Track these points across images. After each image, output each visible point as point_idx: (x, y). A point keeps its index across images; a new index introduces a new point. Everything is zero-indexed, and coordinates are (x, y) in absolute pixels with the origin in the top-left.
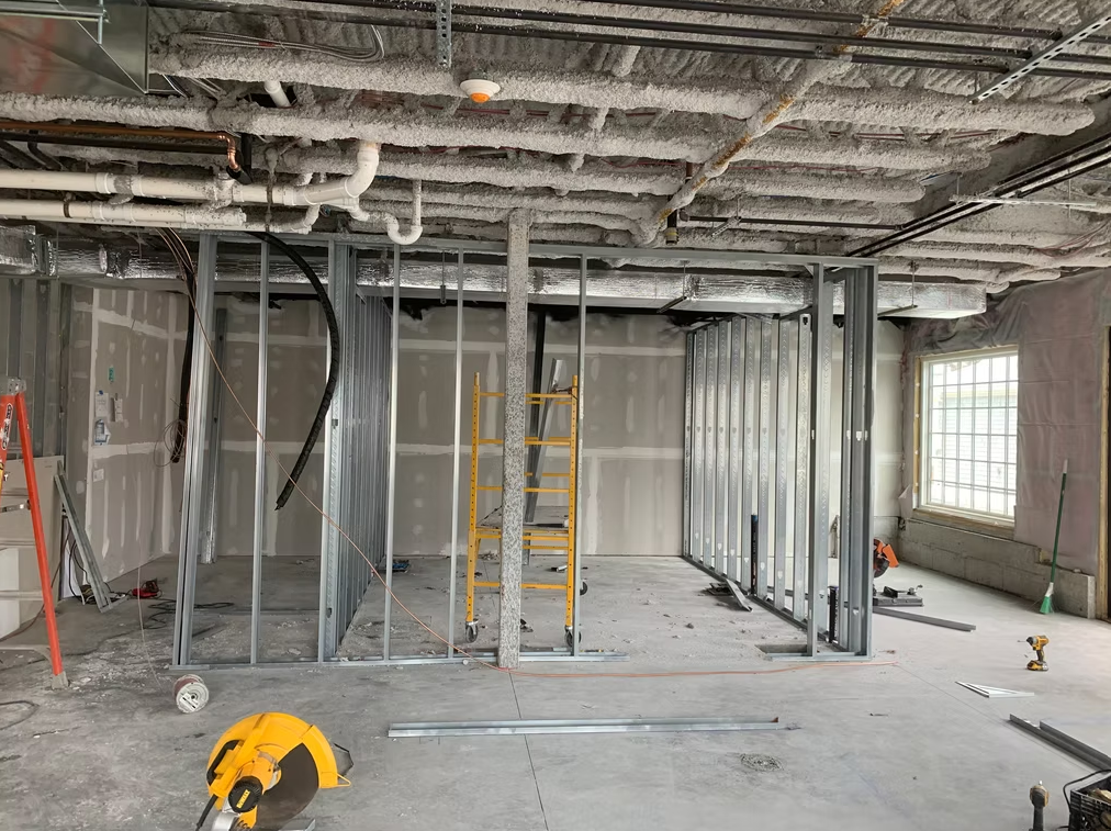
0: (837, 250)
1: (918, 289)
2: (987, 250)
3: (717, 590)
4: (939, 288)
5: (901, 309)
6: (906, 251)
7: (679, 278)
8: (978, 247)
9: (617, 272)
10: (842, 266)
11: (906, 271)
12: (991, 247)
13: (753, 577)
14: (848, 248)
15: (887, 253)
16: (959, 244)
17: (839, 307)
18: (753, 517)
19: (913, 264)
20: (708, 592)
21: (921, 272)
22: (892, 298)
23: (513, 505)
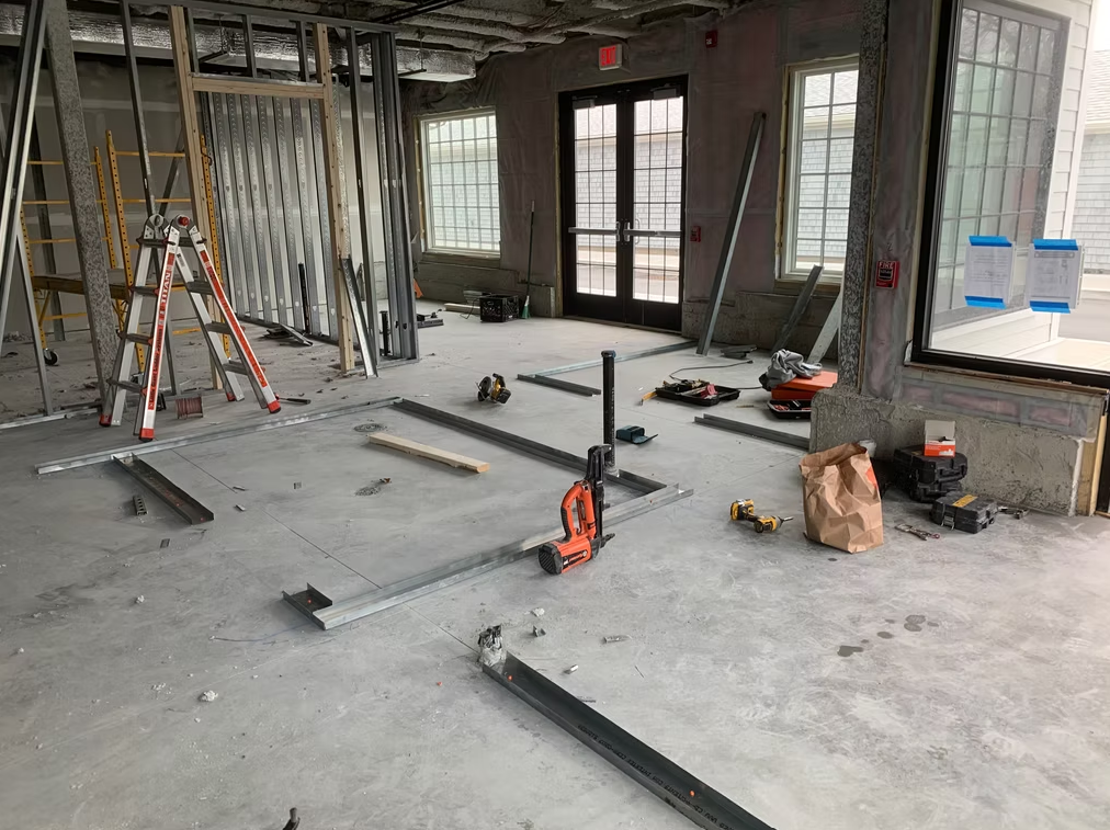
0: (362, 15)
1: (426, 56)
2: (478, 24)
3: (275, 334)
4: (440, 55)
5: (413, 72)
6: (418, 21)
7: (214, 31)
8: (472, 21)
9: (147, 20)
10: (365, 31)
11: (415, 38)
12: (480, 22)
13: (306, 318)
14: (371, 14)
15: (404, 22)
16: (458, 18)
17: (365, 69)
18: (301, 266)
19: (420, 31)
20: (266, 337)
21: (427, 39)
22: (405, 62)
23: (96, 262)
